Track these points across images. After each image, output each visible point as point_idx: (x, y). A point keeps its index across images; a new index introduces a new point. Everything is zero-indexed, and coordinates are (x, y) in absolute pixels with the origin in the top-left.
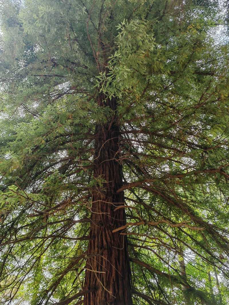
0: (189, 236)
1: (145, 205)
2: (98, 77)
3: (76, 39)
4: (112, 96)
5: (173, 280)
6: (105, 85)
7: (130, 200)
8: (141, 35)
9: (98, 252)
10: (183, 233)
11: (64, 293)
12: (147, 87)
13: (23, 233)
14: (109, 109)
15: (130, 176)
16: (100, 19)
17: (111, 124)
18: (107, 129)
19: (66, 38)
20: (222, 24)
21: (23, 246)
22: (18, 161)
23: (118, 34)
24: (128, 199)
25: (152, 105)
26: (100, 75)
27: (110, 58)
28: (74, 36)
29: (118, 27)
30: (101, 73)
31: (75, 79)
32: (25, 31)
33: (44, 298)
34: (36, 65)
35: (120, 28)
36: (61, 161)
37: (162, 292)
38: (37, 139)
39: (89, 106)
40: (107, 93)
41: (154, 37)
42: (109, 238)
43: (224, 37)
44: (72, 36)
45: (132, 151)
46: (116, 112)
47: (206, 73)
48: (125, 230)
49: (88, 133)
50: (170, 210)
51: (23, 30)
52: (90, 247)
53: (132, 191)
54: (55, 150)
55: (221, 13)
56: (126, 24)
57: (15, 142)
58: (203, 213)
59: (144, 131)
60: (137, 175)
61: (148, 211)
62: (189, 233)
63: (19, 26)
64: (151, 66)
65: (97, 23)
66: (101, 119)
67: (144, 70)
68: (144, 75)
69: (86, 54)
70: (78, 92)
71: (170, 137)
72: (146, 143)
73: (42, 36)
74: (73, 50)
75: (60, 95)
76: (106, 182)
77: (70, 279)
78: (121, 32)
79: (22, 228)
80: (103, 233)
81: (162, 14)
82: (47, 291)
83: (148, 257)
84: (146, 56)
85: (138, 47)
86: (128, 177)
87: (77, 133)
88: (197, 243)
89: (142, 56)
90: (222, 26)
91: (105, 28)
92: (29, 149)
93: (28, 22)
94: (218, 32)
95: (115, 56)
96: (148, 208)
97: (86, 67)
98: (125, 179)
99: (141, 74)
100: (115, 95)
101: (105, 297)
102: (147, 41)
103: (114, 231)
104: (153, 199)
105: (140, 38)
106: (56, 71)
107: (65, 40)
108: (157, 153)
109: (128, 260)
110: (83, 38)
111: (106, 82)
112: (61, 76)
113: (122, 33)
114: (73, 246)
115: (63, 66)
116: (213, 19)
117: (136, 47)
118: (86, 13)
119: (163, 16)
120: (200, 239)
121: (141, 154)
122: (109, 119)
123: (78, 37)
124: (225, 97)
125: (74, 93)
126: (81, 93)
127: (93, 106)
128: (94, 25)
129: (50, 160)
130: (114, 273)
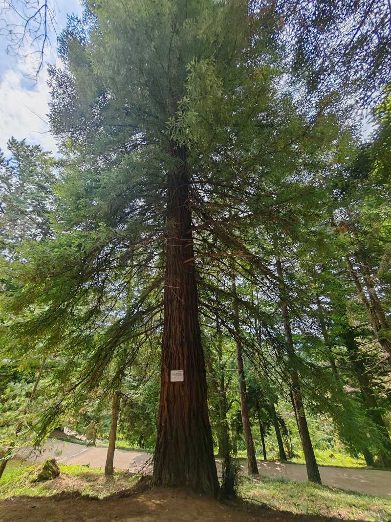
0: (241, 265)
1: (208, 243)
2: (168, 123)
3: (146, 84)
4: (182, 144)
5: (227, 295)
6: (176, 131)
7: (197, 239)
8: (210, 79)
9: (173, 276)
10: (236, 264)
11: (150, 305)
12: (214, 137)
13: (115, 264)
14: (180, 160)
15: (197, 222)
16: (170, 60)
17: (181, 174)
18: (178, 178)
19: (136, 82)
20: (286, 73)
21: (116, 274)
22: (106, 206)
23: (188, 76)
24: (195, 238)
25: (217, 158)
26: (169, 121)
27: (179, 102)
28: (144, 80)
29: (187, 68)
30: (170, 118)
31: (148, 129)
32: (95, 71)
33: (135, 308)
34: (109, 113)
35: (189, 68)
36: (140, 208)
37: (219, 303)
38: (119, 186)
39: (162, 155)
40: (177, 140)
41: (222, 81)
42: (181, 268)
43: (287, 88)
44: (142, 79)
45: (200, 200)
46: (185, 162)
47: (267, 126)
48: (193, 261)
49: (161, 183)
50: (228, 247)
51: (92, 71)
52: (167, 273)
53: (199, 233)
54: (134, 197)
55: (287, 59)
56: (196, 64)
57: (100, 189)
58: (253, 250)
59: (210, 181)
60: (203, 220)
61: (211, 248)
62: (240, 263)
63: (87, 66)
64: (217, 114)
65: (166, 66)
66: (172, 169)
67: (211, 119)
68: (211, 125)
69: (157, 102)
70: (151, 144)
71: (231, 187)
72: (211, 193)
73: (112, 78)
74: (143, 96)
75: (135, 146)
76: (178, 224)
77: (153, 296)
78: (190, 73)
79: (113, 260)
80: (177, 263)
81: (230, 57)
82: (137, 304)
83: (210, 280)
84: (214, 104)
85: (207, 93)
86: (196, 222)
87: (152, 183)
88: (246, 270)
89: (210, 102)
90: (287, 75)
91: (174, 72)
92: (114, 195)
93: (96, 60)
94: (282, 82)
95: (184, 101)
96: (211, 246)
97: (157, 117)
98: (193, 223)
99: (209, 123)
100: (184, 142)
101: (179, 305)
102: (215, 85)
103: (185, 262)
104: (215, 239)
105: (209, 82)
106: (129, 121)
107: (135, 84)
108: (220, 201)
109: (195, 282)
110: (153, 82)
111: (176, 128)
112: (134, 127)
113: (191, 75)
114: (154, 273)
115: (136, 115)
116: (279, 66)
117: (204, 93)
118: (155, 50)
119: (231, 59)
120: (248, 268)
121: (207, 202)
122: (180, 170)
123: (148, 81)
124: (281, 148)
125: (147, 144)
126: (153, 144)
127: (165, 155)
128: (163, 68)
129: (131, 207)
130: (185, 289)
